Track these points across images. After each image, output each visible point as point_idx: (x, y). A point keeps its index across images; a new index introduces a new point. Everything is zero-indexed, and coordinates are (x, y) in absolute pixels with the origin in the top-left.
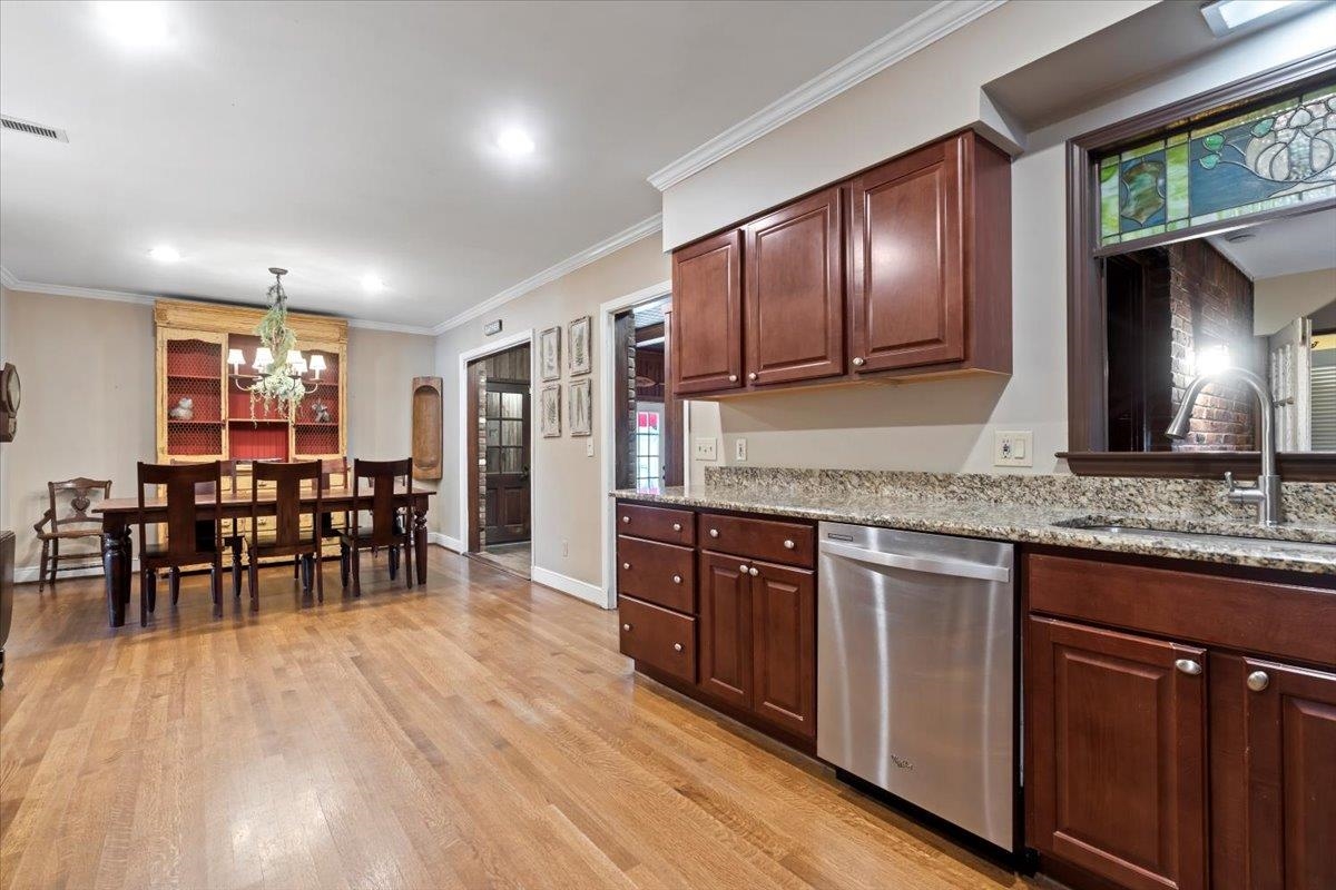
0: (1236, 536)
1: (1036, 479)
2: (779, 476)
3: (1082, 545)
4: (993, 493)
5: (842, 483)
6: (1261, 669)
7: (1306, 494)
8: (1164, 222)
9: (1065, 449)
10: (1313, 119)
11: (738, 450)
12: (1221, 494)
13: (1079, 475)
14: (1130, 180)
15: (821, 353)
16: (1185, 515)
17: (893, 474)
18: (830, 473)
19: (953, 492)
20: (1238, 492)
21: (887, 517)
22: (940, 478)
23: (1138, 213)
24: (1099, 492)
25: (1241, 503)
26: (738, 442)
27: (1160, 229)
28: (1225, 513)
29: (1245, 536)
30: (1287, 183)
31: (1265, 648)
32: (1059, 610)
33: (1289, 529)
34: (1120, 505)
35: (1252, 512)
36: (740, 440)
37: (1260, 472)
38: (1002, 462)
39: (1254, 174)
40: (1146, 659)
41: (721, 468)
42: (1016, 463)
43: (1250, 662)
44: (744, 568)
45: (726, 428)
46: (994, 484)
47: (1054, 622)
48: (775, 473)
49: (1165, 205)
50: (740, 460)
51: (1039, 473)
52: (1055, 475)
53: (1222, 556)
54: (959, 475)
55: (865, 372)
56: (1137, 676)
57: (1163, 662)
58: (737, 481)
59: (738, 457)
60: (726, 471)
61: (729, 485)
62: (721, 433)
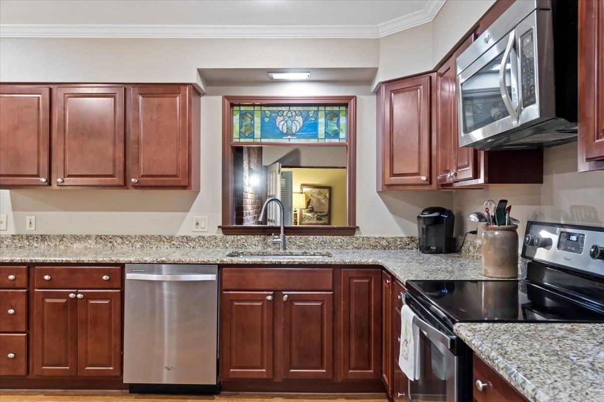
0: (275, 255)
1: (210, 237)
3: (241, 263)
4: (192, 244)
5: (111, 242)
6: (286, 294)
7: (291, 240)
8: (253, 137)
9: (221, 224)
10: (292, 116)
11: (28, 223)
12: (269, 241)
13: (225, 235)
14: (243, 118)
15: (110, 173)
16: (259, 249)
17: (142, 236)
18: (102, 237)
19: (174, 244)
20: (275, 240)
21: (164, 259)
22: (167, 238)
23: (245, 132)
24: (233, 242)
25: (274, 243)
26: (28, 218)
27: (252, 140)
28: (270, 247)
29: (277, 255)
30: (287, 134)
31: (287, 288)
32: (233, 288)
33: (287, 251)
34: (240, 246)
35: (278, 247)
36: (30, 217)
37: (280, 233)
38: (195, 230)
39: (278, 128)
40: (259, 299)
41: (13, 236)
42: (201, 230)
43: (284, 293)
44: (72, 295)
45: (15, 208)
46: (193, 240)
47: (231, 292)
48: (62, 238)
49: (254, 132)
50: (29, 230)
51: (211, 235)
52: (217, 235)
53: (278, 262)
54: (176, 236)
55: (136, 186)
56: (256, 305)
57: (262, 299)
58: (28, 244)
59: (28, 228)
60: (17, 237)
61: (21, 247)
62: (11, 212)
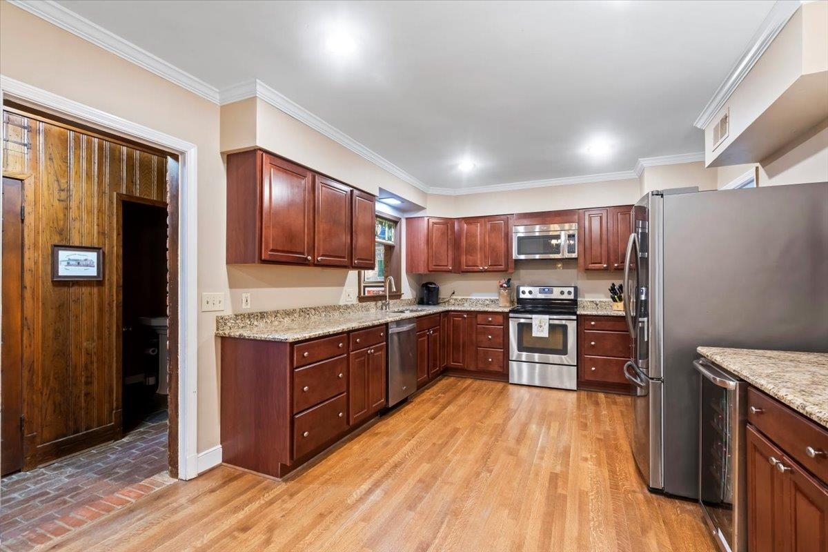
1: (354, 305)
2: (279, 315)
5: (308, 314)
9: (358, 295)
11: (245, 301)
13: (358, 303)
15: (344, 255)
17: (325, 307)
18: (302, 310)
22: (338, 307)
26: (244, 295)
36: (246, 294)
37: (386, 299)
38: (349, 300)
44: (369, 352)
45: (233, 284)
48: (276, 313)
50: (246, 308)
51: (355, 303)
54: (342, 305)
58: (249, 323)
59: (244, 306)
60: (240, 317)
61: (242, 327)
62: (229, 289)
